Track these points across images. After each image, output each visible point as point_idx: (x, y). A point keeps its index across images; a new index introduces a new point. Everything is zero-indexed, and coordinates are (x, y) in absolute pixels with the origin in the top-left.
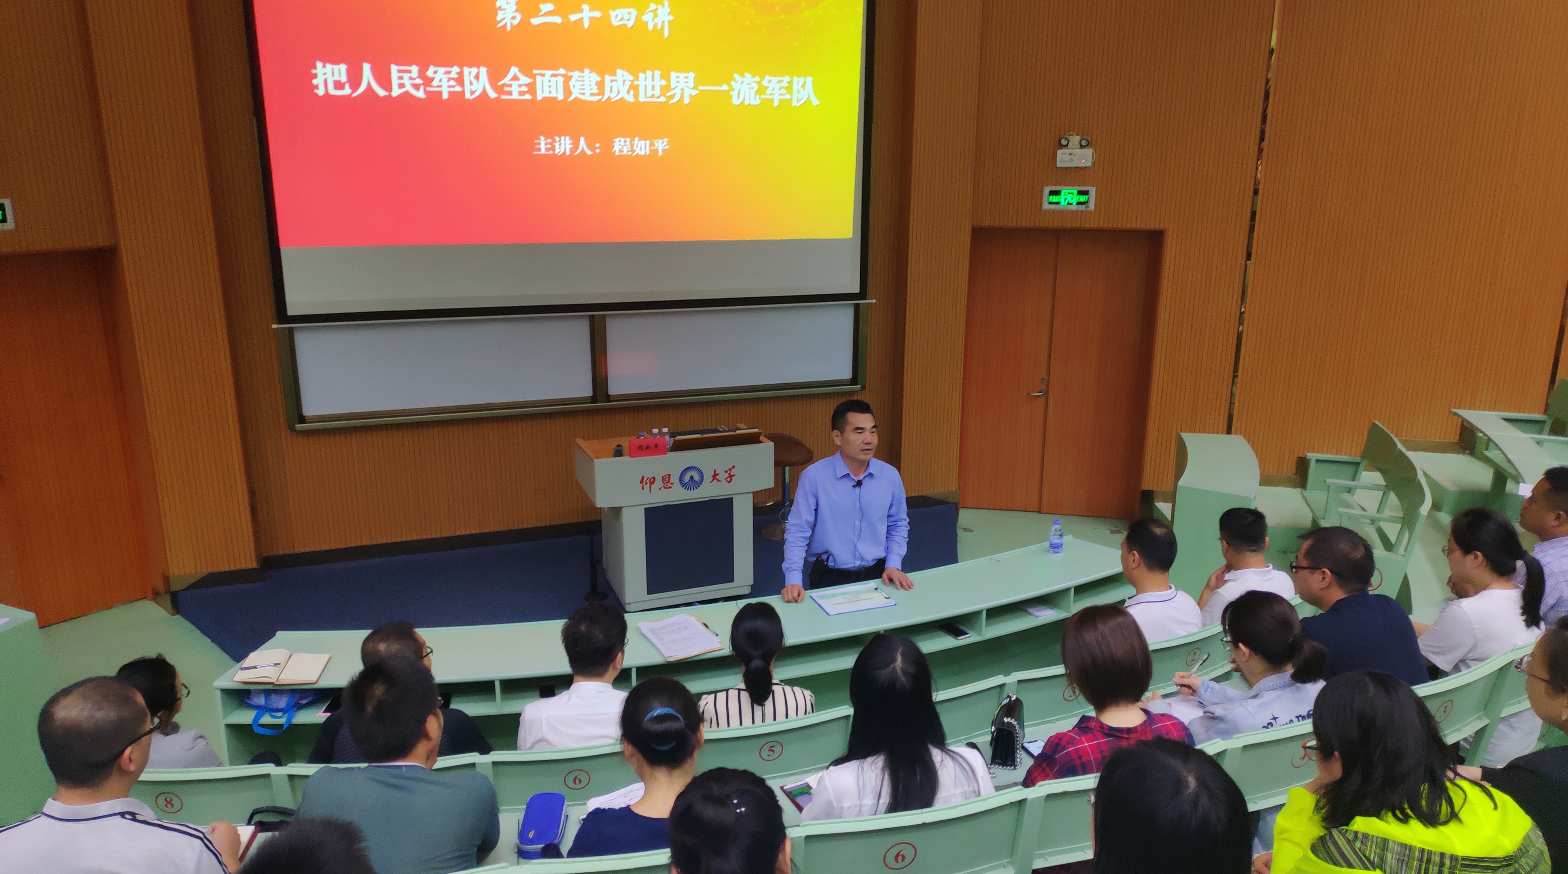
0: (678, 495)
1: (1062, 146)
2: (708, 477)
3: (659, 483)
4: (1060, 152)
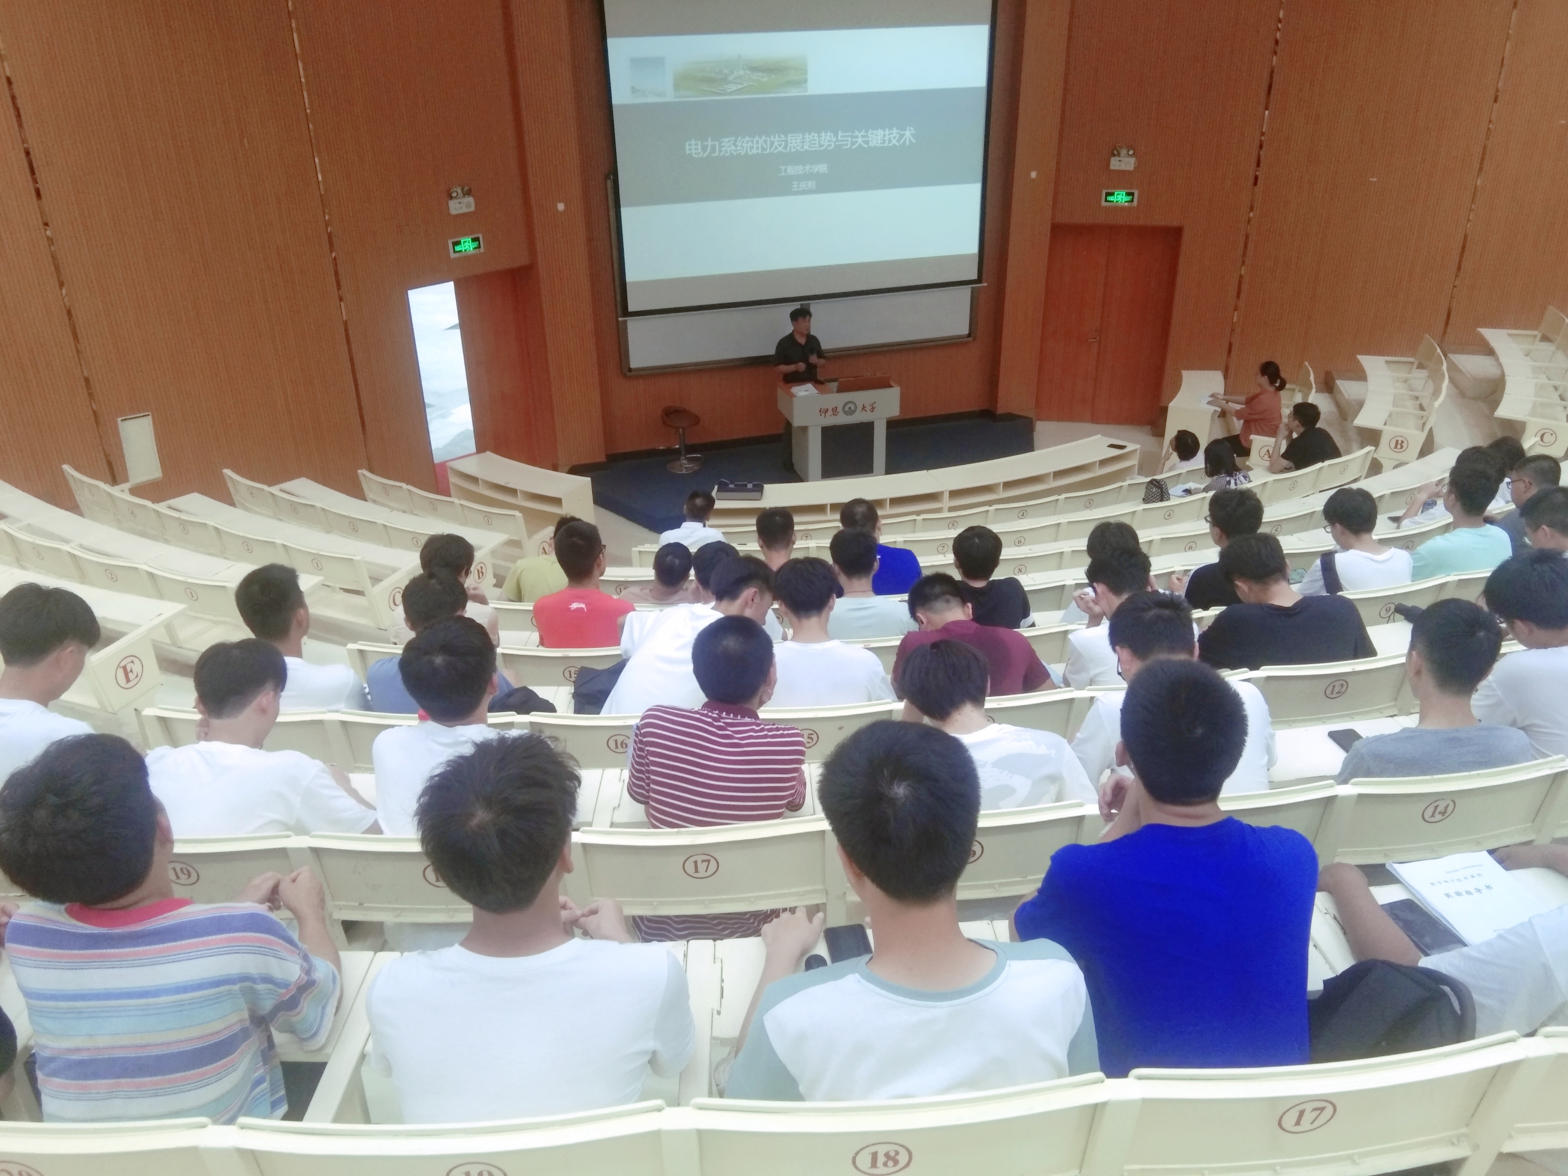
0: (842, 419)
1: (1114, 155)
2: (860, 407)
3: (830, 412)
4: (1113, 159)
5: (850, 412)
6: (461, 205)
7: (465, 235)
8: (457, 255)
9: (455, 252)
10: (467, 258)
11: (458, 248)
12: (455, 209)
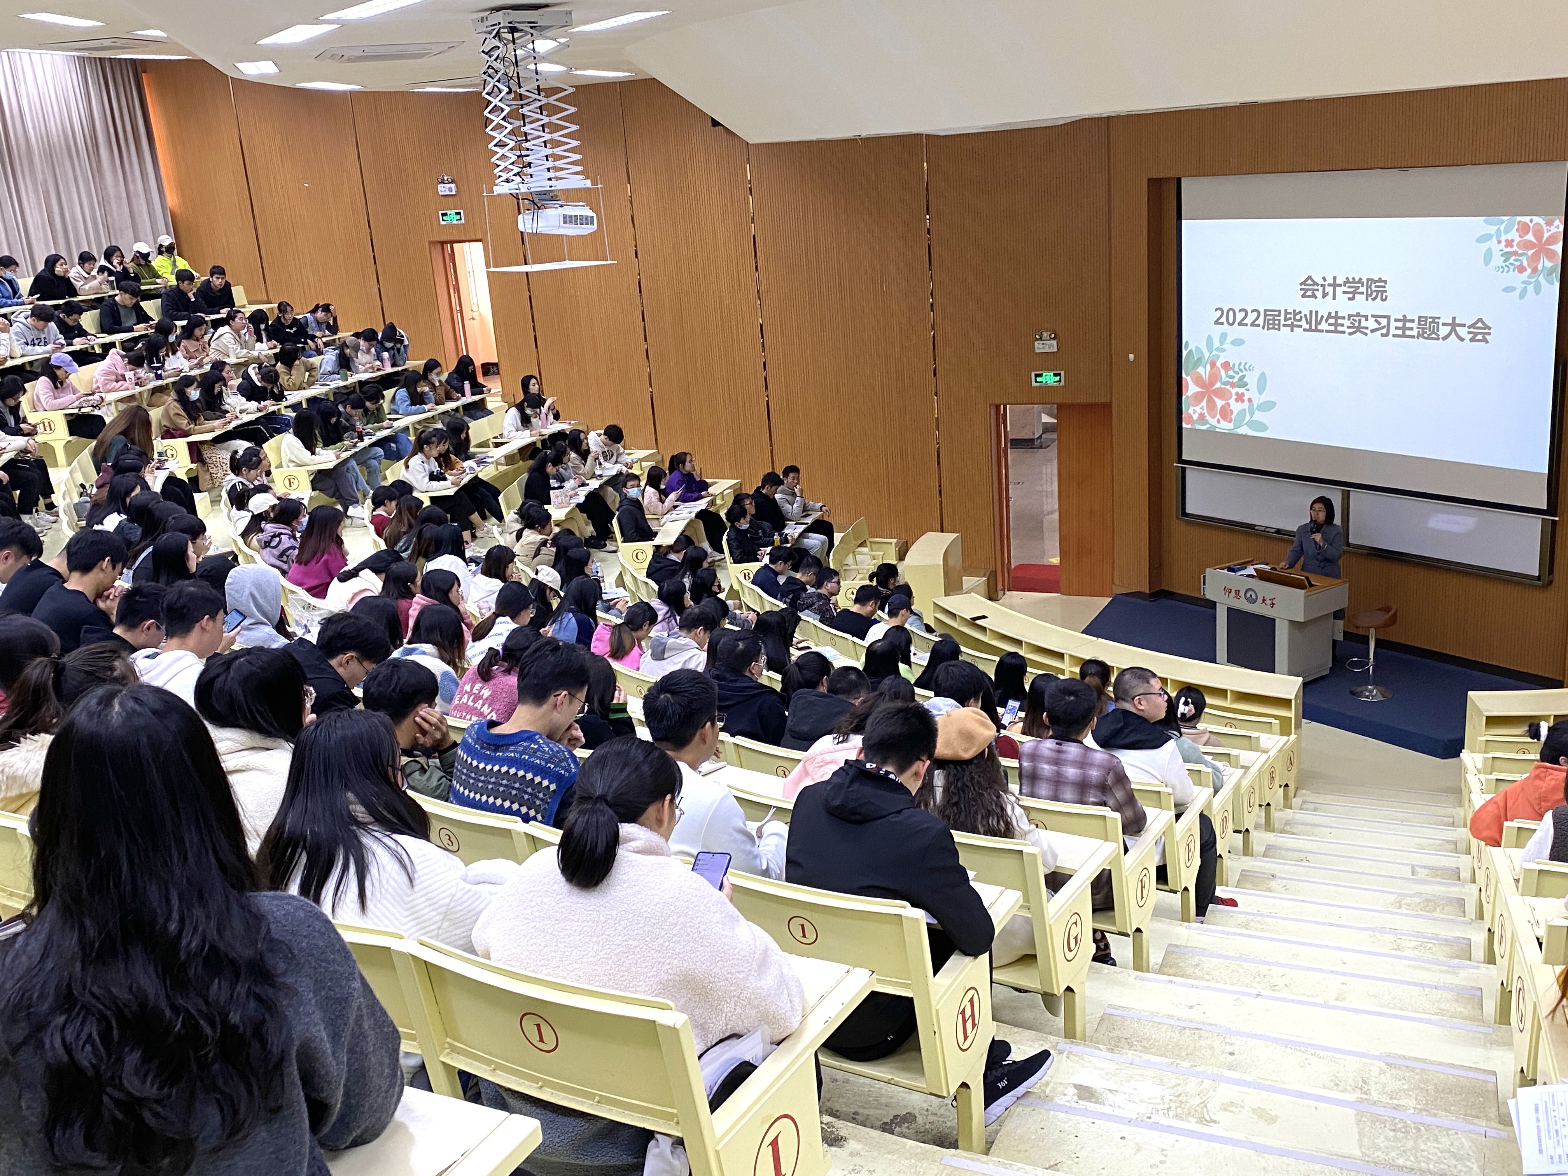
5: (1253, 601)
6: (1046, 346)
7: (1049, 370)
8: (1038, 384)
9: (1036, 382)
10: (1047, 388)
11: (1039, 379)
12: (1039, 348)
